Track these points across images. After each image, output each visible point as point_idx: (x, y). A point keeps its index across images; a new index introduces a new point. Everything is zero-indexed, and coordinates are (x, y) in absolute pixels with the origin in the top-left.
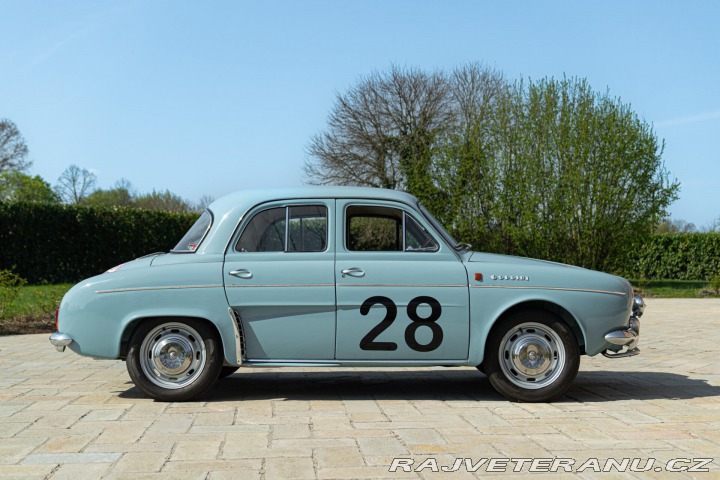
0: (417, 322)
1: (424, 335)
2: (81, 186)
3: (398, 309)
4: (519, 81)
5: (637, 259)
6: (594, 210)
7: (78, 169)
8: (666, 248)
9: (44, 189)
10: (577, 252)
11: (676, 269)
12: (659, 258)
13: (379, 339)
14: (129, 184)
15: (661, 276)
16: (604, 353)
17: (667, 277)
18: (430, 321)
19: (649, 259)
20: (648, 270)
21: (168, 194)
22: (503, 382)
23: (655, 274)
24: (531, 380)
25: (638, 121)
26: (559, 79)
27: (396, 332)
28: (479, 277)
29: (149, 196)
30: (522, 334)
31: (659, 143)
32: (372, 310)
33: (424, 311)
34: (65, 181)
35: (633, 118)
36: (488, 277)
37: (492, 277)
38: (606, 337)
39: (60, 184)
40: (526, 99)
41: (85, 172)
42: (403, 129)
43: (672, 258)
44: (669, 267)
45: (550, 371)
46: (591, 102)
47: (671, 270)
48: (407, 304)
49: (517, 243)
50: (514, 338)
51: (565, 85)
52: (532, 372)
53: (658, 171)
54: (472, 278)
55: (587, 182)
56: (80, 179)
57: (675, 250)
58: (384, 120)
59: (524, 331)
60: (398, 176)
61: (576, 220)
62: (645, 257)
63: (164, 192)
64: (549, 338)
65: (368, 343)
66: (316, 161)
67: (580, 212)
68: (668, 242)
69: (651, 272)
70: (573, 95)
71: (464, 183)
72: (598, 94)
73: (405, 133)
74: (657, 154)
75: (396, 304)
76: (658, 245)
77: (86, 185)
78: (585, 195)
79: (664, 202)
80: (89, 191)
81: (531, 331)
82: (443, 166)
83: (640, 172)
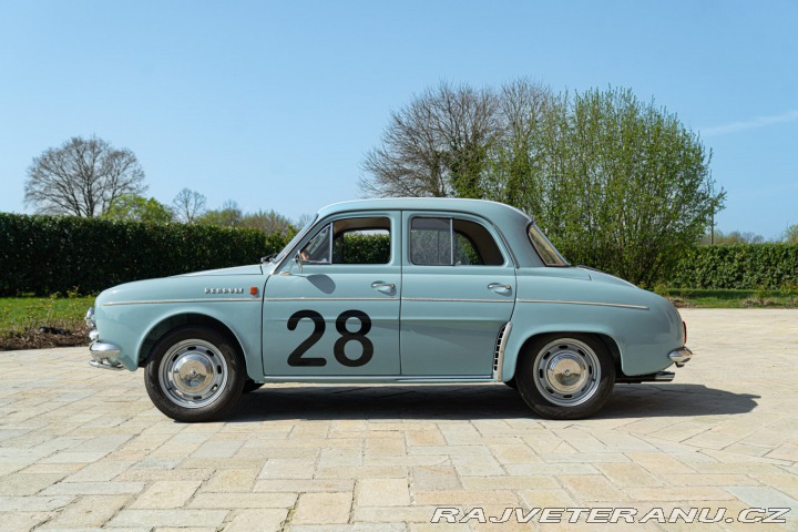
2: (193, 207)
4: (563, 93)
5: (693, 269)
7: (190, 192)
8: (722, 258)
9: (157, 211)
11: (731, 279)
12: (715, 268)
14: (235, 204)
15: (717, 285)
17: (723, 286)
19: (704, 269)
20: (704, 280)
21: (273, 214)
23: (711, 283)
25: (684, 130)
26: (603, 90)
29: (256, 215)
31: (706, 153)
34: (179, 203)
35: (679, 127)
39: (174, 205)
40: (571, 112)
41: (196, 194)
42: (453, 143)
43: (727, 268)
44: (724, 277)
46: (636, 112)
47: (727, 279)
51: (610, 95)
53: (705, 181)
56: (192, 201)
57: (731, 260)
58: (436, 135)
62: (701, 267)
63: (269, 212)
66: (371, 177)
68: (724, 252)
69: (707, 282)
70: (617, 105)
72: (643, 104)
73: (455, 148)
74: (704, 163)
76: (714, 254)
77: (197, 206)
79: (711, 212)
80: (200, 212)
83: (687, 182)
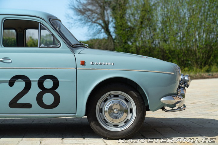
0: (44, 90)
1: (48, 99)
3: (32, 82)
6: (204, 36)
10: (196, 56)
13: (21, 101)
16: (163, 108)
18: (52, 90)
22: (98, 127)
24: (116, 126)
27: (31, 97)
28: (83, 63)
30: (111, 98)
32: (16, 84)
33: (48, 84)
36: (89, 63)
37: (91, 63)
38: (162, 99)
45: (128, 120)
48: (38, 80)
49: (167, 52)
50: (106, 100)
52: (116, 121)
54: (79, 63)
55: (201, 22)
59: (112, 96)
60: (111, 19)
61: (196, 40)
64: (127, 101)
65: (14, 104)
67: (197, 37)
71: (142, 23)
75: (31, 80)
78: (200, 28)
81: (116, 96)
82: (132, 14)
